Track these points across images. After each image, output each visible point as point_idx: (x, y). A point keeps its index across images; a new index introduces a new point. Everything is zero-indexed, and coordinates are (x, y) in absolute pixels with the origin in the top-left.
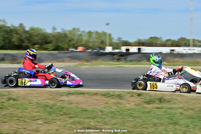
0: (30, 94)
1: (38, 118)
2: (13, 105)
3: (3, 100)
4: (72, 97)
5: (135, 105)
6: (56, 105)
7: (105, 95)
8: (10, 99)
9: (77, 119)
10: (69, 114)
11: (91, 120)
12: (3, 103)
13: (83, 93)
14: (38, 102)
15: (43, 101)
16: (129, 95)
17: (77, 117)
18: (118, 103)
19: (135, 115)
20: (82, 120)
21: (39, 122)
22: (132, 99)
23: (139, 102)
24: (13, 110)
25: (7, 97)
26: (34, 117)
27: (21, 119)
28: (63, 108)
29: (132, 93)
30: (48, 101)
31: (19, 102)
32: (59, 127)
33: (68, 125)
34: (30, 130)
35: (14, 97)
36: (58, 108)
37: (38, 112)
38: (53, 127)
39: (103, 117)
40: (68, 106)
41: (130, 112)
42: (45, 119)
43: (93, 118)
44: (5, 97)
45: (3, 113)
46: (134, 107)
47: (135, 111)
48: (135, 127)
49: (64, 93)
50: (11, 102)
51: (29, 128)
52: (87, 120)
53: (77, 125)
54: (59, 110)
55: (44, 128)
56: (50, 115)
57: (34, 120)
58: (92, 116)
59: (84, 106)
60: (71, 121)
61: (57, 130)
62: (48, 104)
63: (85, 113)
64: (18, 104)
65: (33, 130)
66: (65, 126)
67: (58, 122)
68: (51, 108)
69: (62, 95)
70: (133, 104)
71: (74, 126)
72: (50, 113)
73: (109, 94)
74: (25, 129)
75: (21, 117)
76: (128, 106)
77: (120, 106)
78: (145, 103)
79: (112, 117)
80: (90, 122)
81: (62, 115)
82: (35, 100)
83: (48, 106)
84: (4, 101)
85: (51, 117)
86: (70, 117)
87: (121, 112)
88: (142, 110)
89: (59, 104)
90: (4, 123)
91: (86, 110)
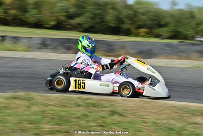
0: (142, 107)
2: (119, 122)
3: (104, 114)
6: (185, 130)
8: (113, 113)
12: (104, 118)
14: (155, 121)
15: (165, 121)
25: (109, 109)
30: (173, 122)
31: (127, 119)
35: (119, 110)
36: (190, 134)
44: (106, 109)
49: (196, 111)
50: (116, 117)
64: (126, 122)
68: (178, 133)
69: (194, 113)
82: (152, 119)
83: (173, 130)
89: (190, 128)
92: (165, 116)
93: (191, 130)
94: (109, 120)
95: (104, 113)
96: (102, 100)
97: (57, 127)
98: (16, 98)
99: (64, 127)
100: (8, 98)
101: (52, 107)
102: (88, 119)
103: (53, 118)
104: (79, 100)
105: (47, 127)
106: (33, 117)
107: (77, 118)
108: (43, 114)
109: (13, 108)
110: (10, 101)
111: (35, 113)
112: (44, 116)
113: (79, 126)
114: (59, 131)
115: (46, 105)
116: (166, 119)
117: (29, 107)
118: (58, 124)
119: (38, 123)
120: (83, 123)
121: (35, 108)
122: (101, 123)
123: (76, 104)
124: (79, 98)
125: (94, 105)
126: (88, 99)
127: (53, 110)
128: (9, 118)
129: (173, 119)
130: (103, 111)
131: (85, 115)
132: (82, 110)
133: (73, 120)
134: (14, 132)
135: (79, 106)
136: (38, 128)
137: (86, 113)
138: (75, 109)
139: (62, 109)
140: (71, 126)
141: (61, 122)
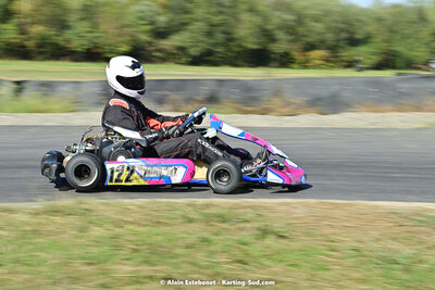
92: (375, 234)
93: (433, 260)
94: (256, 249)
95: (244, 233)
96: (239, 207)
97: (146, 270)
98: (56, 212)
99: (162, 269)
100: (37, 213)
101: (132, 227)
102: (212, 248)
103: (135, 251)
104: (191, 208)
105: (125, 269)
106: (94, 251)
107: (187, 247)
108: (115, 243)
109: (49, 234)
110: (42, 219)
111: (98, 242)
112: (118, 247)
113: (195, 264)
114: (151, 278)
115: (119, 223)
116: (378, 240)
117: (83, 230)
118: (147, 262)
119: (106, 261)
120: (201, 257)
121: (96, 232)
122: (240, 256)
123: (184, 217)
124: (189, 205)
125: (223, 219)
126: (207, 206)
127: (135, 234)
128: (43, 255)
129: (394, 239)
130: (242, 229)
131: (205, 240)
132: (196, 231)
133: (179, 251)
134: (54, 284)
135: (191, 221)
136: (105, 273)
137: (207, 235)
138: (182, 228)
139: (155, 230)
140: (176, 266)
141: (154, 258)
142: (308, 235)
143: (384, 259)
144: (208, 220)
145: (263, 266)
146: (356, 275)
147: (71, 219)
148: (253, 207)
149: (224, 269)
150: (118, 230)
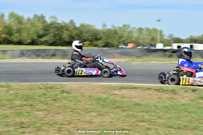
0: (82, 87)
1: (92, 110)
2: (66, 97)
4: (124, 92)
5: (190, 100)
6: (108, 99)
7: (158, 90)
8: (63, 92)
9: (131, 113)
10: (122, 107)
11: (145, 114)
13: (135, 88)
15: (95, 95)
16: (183, 91)
17: (130, 110)
18: (172, 98)
19: (190, 110)
20: (135, 113)
21: (92, 114)
22: (187, 94)
23: (193, 97)
24: (66, 102)
25: (60, 89)
26: (88, 109)
27: (75, 111)
28: (115, 101)
29: (187, 88)
30: (101, 95)
31: (72, 95)
32: (112, 119)
33: (122, 118)
34: (83, 121)
35: (67, 90)
36: (111, 101)
37: (91, 105)
38: (106, 119)
39: (157, 111)
40: (121, 99)
41: (185, 107)
42: (99, 111)
43: (147, 112)
44: (58, 90)
45: (57, 105)
46: (189, 102)
47: (189, 106)
48: (191, 122)
49: (117, 87)
50: (64, 94)
51: (83, 120)
52: (140, 114)
53: (130, 118)
54: (112, 103)
55: (97, 120)
56: (103, 108)
57: (88, 112)
58: (146, 110)
59: (137, 100)
60: (125, 114)
61: (111, 123)
62: (101, 98)
63: (139, 107)
64: (70, 97)
65: (87, 122)
66: (119, 119)
67: (111, 115)
68: (104, 101)
69: (114, 89)
70: (187, 99)
71: (128, 119)
72: (103, 106)
73: (163, 89)
74: (79, 120)
75: (75, 109)
76: (182, 101)
77: (174, 101)
78: (200, 98)
79: (167, 112)
80: (144, 115)
81: (115, 108)
82: (88, 94)
83: (101, 99)
84: (57, 94)
85: (104, 110)
86: (124, 111)
87: (176, 107)
88: (197, 105)
89: (112, 98)
90: (57, 114)
91: (139, 104)
92: (96, 91)
93: (112, 99)
94: (60, 96)
95: (57, 92)
97: (25, 103)
99: (30, 102)
101: (22, 90)
102: (46, 96)
103: (22, 97)
104: (41, 85)
105: (18, 103)
106: (10, 97)
107: (39, 96)
108: (16, 95)
111: (11, 95)
112: (18, 96)
113: (40, 101)
114: (26, 105)
115: (17, 89)
116: (96, 93)
117: (7, 91)
118: (26, 100)
119: (13, 100)
120: (42, 99)
121: (11, 92)
122: (55, 98)
123: (39, 88)
125: (51, 88)
126: (46, 84)
127: (23, 92)
130: (56, 91)
131: (44, 94)
132: (42, 91)
133: (36, 97)
135: (41, 89)
136: (12, 104)
138: (38, 91)
139: (30, 92)
140: (35, 102)
141: (28, 99)
142: (76, 92)
143: (97, 98)
144: (46, 88)
145: (61, 101)
146: (89, 103)
147: (4, 88)
148: (60, 85)
149: (49, 102)
150: (18, 92)
